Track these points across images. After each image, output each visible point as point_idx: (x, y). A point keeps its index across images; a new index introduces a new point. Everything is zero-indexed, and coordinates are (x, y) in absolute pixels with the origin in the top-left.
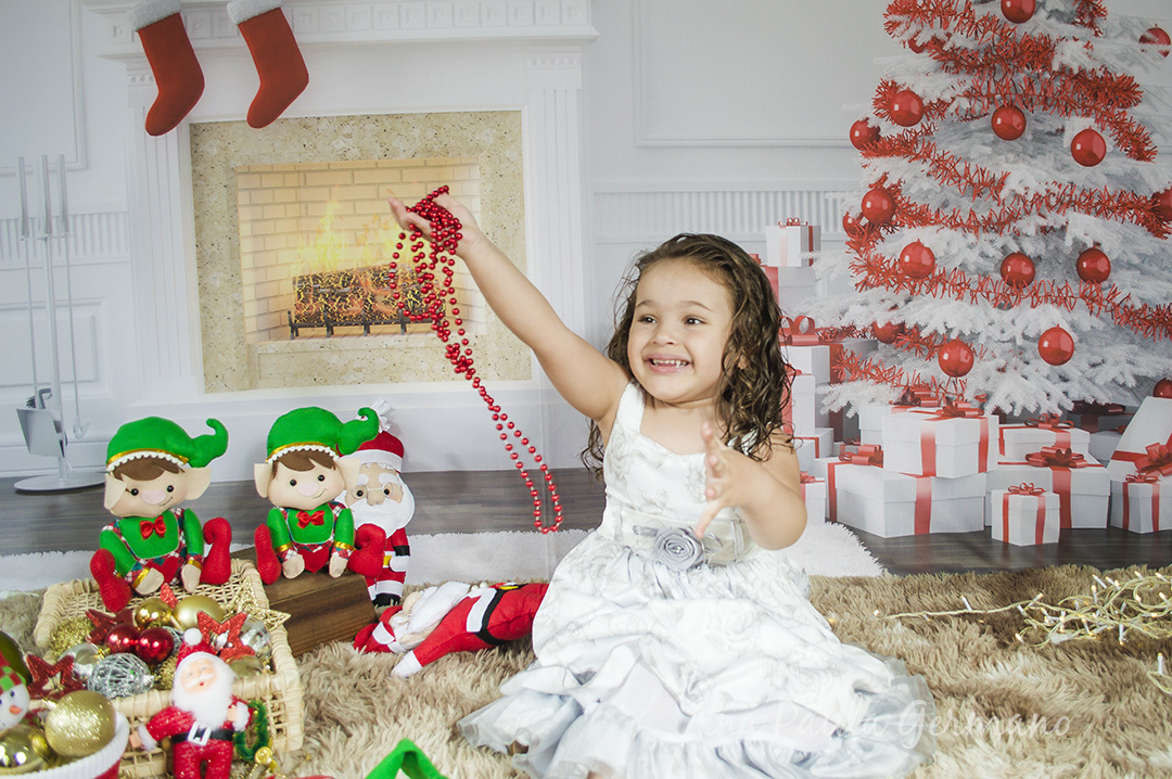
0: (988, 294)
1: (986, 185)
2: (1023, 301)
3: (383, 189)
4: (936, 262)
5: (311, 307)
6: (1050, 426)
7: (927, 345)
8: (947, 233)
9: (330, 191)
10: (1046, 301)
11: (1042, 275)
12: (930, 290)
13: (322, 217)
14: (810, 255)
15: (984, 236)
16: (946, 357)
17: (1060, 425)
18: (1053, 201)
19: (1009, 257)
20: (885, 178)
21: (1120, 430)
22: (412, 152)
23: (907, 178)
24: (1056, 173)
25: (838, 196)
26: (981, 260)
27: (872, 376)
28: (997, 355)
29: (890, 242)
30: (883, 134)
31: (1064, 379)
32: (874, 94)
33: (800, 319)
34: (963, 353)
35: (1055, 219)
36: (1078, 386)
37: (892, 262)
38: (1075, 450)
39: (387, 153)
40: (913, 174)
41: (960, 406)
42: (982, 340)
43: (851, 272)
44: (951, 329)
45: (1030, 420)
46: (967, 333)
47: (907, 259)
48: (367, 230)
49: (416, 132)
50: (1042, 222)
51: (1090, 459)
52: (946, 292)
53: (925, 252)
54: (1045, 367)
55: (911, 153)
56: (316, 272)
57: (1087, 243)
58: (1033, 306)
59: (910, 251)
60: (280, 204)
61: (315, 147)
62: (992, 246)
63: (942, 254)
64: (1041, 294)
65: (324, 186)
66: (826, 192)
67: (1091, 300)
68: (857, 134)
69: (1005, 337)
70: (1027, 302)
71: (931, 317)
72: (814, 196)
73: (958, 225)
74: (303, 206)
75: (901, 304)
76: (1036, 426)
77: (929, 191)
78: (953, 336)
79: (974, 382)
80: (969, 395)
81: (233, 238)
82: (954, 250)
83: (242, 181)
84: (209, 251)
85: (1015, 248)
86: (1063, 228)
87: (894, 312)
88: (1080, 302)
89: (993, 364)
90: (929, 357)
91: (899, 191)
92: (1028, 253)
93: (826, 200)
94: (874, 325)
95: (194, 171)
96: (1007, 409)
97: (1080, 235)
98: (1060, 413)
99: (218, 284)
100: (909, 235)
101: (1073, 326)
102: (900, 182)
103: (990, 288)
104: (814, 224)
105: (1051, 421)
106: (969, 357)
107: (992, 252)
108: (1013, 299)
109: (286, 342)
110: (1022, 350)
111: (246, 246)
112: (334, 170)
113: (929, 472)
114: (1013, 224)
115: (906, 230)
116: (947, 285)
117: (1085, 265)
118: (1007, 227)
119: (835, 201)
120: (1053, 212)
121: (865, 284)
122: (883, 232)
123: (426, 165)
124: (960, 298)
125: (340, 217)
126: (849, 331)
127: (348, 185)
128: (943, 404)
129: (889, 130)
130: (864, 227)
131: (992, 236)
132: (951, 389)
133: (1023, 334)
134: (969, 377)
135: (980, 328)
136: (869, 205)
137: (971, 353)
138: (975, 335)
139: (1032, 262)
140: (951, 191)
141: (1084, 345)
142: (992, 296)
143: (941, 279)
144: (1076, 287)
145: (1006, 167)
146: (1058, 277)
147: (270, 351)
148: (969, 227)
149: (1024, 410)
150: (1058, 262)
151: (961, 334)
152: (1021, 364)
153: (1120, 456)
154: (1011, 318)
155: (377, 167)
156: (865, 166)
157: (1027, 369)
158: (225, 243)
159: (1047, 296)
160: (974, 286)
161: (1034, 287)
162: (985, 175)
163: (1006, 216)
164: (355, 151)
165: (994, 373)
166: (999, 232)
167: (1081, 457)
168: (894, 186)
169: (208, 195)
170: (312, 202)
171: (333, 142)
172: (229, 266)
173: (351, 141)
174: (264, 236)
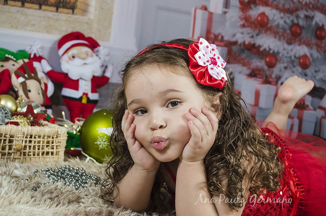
4: (269, 22)
7: (262, 54)
8: (274, 11)
10: (303, 44)
11: (304, 34)
12: (265, 32)
14: (225, 10)
15: (286, 15)
16: (268, 60)
18: (311, 6)
19: (294, 25)
21: (321, 98)
26: (284, 24)
27: (241, 63)
28: (285, 62)
29: (254, 10)
33: (219, 35)
34: (274, 59)
35: (310, 13)
37: (254, 19)
38: (306, 103)
41: (270, 79)
42: (280, 55)
43: (239, 20)
44: (271, 49)
47: (259, 18)
50: (306, 13)
51: (311, 107)
52: (271, 34)
53: (266, 17)
54: (300, 69)
57: (320, 24)
58: (299, 45)
62: (289, 19)
63: (271, 19)
64: (302, 41)
67: (318, 47)
69: (289, 55)
70: (297, 43)
71: (264, 43)
73: (278, 9)
75: (255, 36)
78: (271, 52)
79: (276, 71)
80: (274, 76)
82: (276, 18)
85: (296, 22)
86: (313, 18)
87: (252, 39)
88: (315, 47)
89: (283, 65)
90: (262, 59)
92: (300, 24)
94: (244, 42)
97: (318, 21)
100: (261, 9)
101: (311, 55)
103: (286, 35)
107: (288, 21)
110: (292, 62)
113: (256, 104)
114: (297, 12)
115: (260, 7)
116: (271, 31)
117: (318, 32)
118: (294, 13)
120: (310, 10)
121: (243, 26)
122: (252, 6)
124: (275, 37)
126: (235, 43)
128: (264, 78)
130: (246, 3)
131: (289, 15)
132: (268, 73)
133: (294, 55)
134: (274, 69)
135: (281, 50)
137: (276, 60)
138: (278, 53)
139: (301, 28)
141: (314, 64)
142: (286, 39)
143: (270, 29)
144: (314, 41)
146: (309, 36)
148: (282, 10)
150: (309, 30)
151: (274, 52)
152: (292, 67)
153: (321, 108)
154: (291, 49)
157: (295, 69)
159: (304, 42)
160: (281, 34)
161: (300, 38)
163: (295, 8)
165: (283, 69)
166: (292, 14)
167: (308, 106)
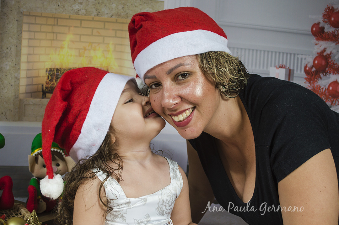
3: (95, 31)
5: (54, 84)
9: (69, 29)
13: (64, 41)
20: (324, 50)
22: (110, 15)
23: (334, 51)
25: (304, 57)
29: (324, 80)
30: (326, 30)
32: (323, 12)
37: (324, 89)
39: (99, 14)
40: (337, 50)
47: (331, 88)
48: (85, 49)
49: (114, 6)
55: (337, 40)
56: (58, 67)
59: (332, 85)
60: (44, 32)
61: (64, 7)
65: (66, 26)
66: (298, 54)
68: (314, 29)
72: (292, 56)
74: (55, 34)
81: (18, 47)
83: (25, 19)
84: (5, 51)
91: (330, 57)
93: (298, 58)
95: (2, 11)
99: (8, 68)
100: (333, 77)
102: (331, 53)
104: (292, 68)
109: (39, 100)
111: (24, 51)
112: (72, 19)
115: (331, 75)
119: (302, 59)
122: (321, 75)
123: (116, 22)
125: (73, 42)
127: (78, 27)
129: (329, 29)
130: (313, 72)
136: (316, 62)
147: (31, 103)
155: (93, 20)
156: (316, 44)
158: (13, 48)
164: (83, 11)
168: (328, 55)
169: (8, 24)
170: (60, 33)
171: (73, 6)
172: (14, 60)
173: (82, 6)
174: (34, 47)
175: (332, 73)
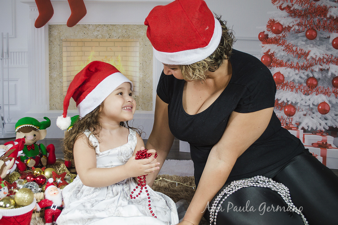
0: (301, 90)
1: (302, 54)
2: (313, 93)
3: (108, 48)
4: (285, 79)
6: (320, 134)
7: (280, 106)
8: (289, 69)
9: (92, 48)
10: (321, 93)
11: (320, 85)
12: (282, 88)
13: (89, 56)
15: (301, 71)
16: (286, 110)
17: (324, 134)
18: (325, 60)
19: (309, 78)
20: (269, 51)
22: (118, 37)
23: (276, 51)
24: (326, 51)
26: (300, 79)
28: (304, 110)
30: (269, 36)
31: (326, 119)
32: (267, 24)
34: (292, 109)
35: (325, 66)
36: (330, 122)
38: (328, 143)
39: (110, 37)
40: (278, 50)
41: (290, 126)
42: (299, 105)
44: (289, 101)
45: (314, 132)
46: (294, 102)
47: (275, 77)
49: (120, 31)
50: (321, 67)
51: (333, 146)
52: (288, 89)
53: (281, 75)
54: (319, 115)
55: (278, 43)
57: (336, 74)
58: (317, 95)
59: (276, 75)
60: (76, 51)
61: (88, 34)
62: (304, 74)
63: (287, 76)
64: (319, 91)
65: (90, 46)
67: (336, 93)
68: (261, 36)
69: (307, 104)
71: (282, 97)
73: (293, 67)
74: (83, 52)
76: (316, 134)
77: (284, 56)
78: (289, 103)
80: (293, 123)
81: (61, 61)
82: (291, 75)
83: (64, 44)
84: (53, 65)
85: (311, 75)
86: (328, 70)
88: (333, 94)
89: (302, 113)
90: (281, 110)
91: (274, 55)
92: (316, 77)
95: (49, 40)
96: (306, 128)
97: (334, 72)
98: (324, 130)
99: (55, 76)
101: (330, 102)
102: (274, 52)
103: (302, 88)
105: (321, 133)
106: (294, 110)
107: (303, 76)
108: (310, 92)
110: (312, 109)
111: (65, 64)
112: (93, 41)
114: (311, 68)
115: (275, 68)
116: (288, 86)
117: (335, 82)
118: (309, 68)
120: (325, 64)
123: (122, 41)
124: (292, 91)
125: (95, 56)
127: (98, 46)
128: (285, 125)
129: (271, 35)
131: (304, 71)
132: (288, 120)
133: (313, 104)
134: (294, 117)
135: (298, 101)
136: (263, 59)
137: (295, 109)
138: (296, 103)
139: (317, 80)
140: (291, 56)
141: (333, 109)
142: (303, 91)
143: (286, 84)
144: (331, 89)
145: (309, 49)
146: (325, 85)
148: (296, 68)
149: (312, 128)
150: (325, 80)
151: (292, 103)
152: (311, 113)
154: (309, 98)
155: (107, 41)
156: (263, 47)
157: (313, 115)
158: (58, 63)
159: (321, 91)
160: (297, 87)
161: (317, 88)
162: (303, 51)
163: (309, 65)
164: (100, 36)
165: (302, 116)
166: (306, 70)
167: (330, 145)
168: (272, 54)
169: (53, 48)
170: (86, 51)
171: (94, 33)
172: (59, 70)
173: (99, 32)
174: (70, 61)
175: (275, 67)
